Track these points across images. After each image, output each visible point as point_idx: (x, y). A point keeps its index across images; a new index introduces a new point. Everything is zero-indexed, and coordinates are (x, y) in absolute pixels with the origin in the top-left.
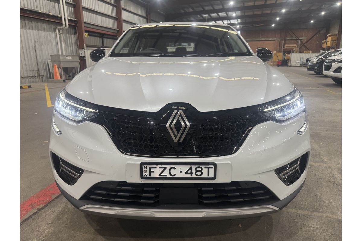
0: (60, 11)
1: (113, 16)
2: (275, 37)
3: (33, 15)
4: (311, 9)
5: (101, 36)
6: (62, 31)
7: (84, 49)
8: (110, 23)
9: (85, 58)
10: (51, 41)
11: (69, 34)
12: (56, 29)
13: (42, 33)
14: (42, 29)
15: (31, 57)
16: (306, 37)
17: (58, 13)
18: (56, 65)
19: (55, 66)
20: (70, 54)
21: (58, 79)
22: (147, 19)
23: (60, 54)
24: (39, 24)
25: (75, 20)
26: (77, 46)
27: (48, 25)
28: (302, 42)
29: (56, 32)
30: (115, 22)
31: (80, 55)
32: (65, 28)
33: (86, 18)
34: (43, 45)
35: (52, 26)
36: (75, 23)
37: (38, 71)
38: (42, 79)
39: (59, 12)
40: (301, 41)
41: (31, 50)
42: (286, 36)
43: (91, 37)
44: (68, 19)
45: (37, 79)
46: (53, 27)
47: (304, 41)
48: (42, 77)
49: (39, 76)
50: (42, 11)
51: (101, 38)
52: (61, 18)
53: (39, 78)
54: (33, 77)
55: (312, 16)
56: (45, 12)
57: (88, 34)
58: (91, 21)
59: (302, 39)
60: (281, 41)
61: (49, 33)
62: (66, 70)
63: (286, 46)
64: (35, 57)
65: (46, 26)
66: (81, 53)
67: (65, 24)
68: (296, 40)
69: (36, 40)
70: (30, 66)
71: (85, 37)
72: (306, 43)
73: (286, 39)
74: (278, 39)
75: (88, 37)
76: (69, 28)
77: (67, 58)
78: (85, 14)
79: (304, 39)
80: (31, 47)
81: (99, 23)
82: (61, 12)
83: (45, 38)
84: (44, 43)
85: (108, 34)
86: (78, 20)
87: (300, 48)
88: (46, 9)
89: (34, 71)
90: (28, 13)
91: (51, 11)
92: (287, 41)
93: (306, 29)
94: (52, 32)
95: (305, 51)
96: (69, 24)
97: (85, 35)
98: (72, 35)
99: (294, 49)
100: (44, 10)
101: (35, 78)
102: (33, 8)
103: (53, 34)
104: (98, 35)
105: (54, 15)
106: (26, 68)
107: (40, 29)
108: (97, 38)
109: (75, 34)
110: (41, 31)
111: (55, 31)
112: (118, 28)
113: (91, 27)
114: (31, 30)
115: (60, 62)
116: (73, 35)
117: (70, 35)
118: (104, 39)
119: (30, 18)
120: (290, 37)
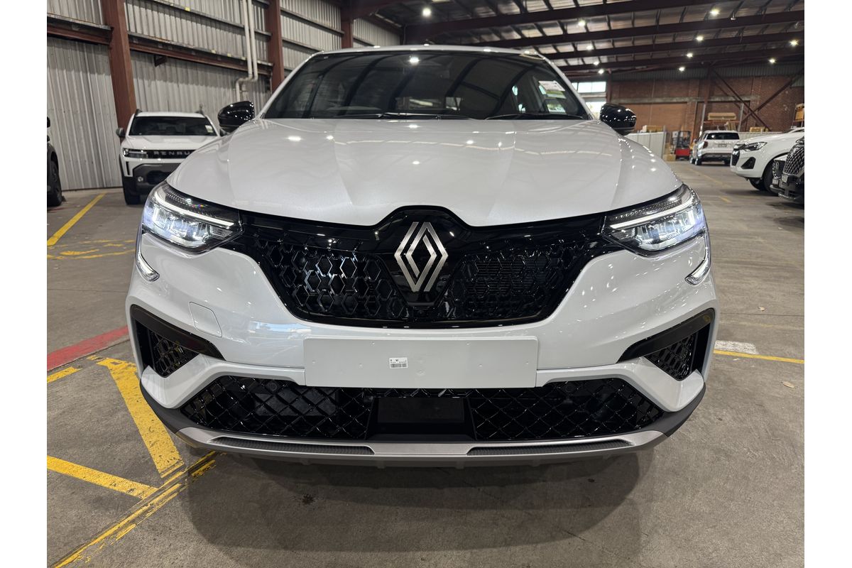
0: (245, 49)
2: (687, 96)
3: (201, 58)
6: (245, 86)
12: (235, 83)
13: (213, 90)
14: (212, 83)
17: (241, 53)
24: (208, 74)
27: (221, 75)
28: (748, 107)
32: (253, 80)
33: (288, 61)
34: (213, 112)
35: (229, 77)
36: (268, 71)
39: (243, 51)
40: (748, 104)
42: (711, 94)
44: (258, 64)
47: (754, 106)
50: (216, 50)
52: (246, 62)
55: (773, 48)
56: (220, 52)
59: (749, 101)
60: (701, 104)
61: (224, 90)
63: (711, 117)
67: (253, 73)
68: (735, 102)
69: (203, 104)
72: (759, 108)
73: (712, 100)
74: (694, 100)
76: (258, 79)
78: (286, 52)
79: (755, 99)
82: (246, 52)
83: (216, 99)
84: (214, 108)
86: (274, 65)
87: (745, 121)
88: (222, 47)
90: (194, 56)
91: (229, 51)
92: (714, 105)
93: (760, 76)
94: (229, 88)
96: (259, 74)
102: (201, 46)
103: (229, 93)
105: (235, 56)
107: (209, 83)
110: (211, 86)
111: (234, 87)
114: (196, 84)
117: (258, 94)
119: (194, 64)
120: (721, 96)
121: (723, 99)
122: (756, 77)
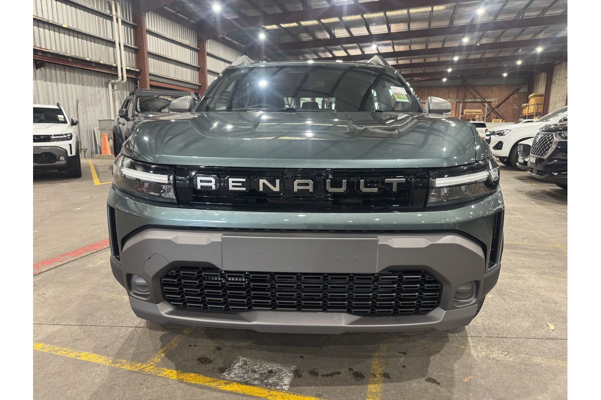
0: (116, 58)
1: (194, 65)
2: (449, 98)
3: (77, 64)
4: (500, 56)
6: (116, 86)
8: (188, 76)
10: (100, 101)
11: (126, 91)
12: (108, 84)
13: (88, 89)
14: (88, 83)
16: (497, 99)
17: (113, 61)
19: (105, 135)
21: (108, 154)
23: (113, 118)
24: (85, 76)
25: (137, 70)
28: (490, 106)
29: (108, 87)
30: (196, 73)
32: (122, 82)
33: (153, 68)
34: (88, 105)
35: (103, 79)
36: (136, 75)
37: (80, 143)
41: (71, 112)
42: (465, 97)
44: (126, 69)
47: (494, 105)
48: (85, 152)
49: (81, 150)
50: (91, 58)
52: (116, 68)
55: (505, 66)
56: (94, 60)
58: (159, 72)
59: (491, 102)
60: (459, 104)
61: (98, 88)
65: (95, 79)
67: (122, 76)
68: (482, 102)
69: (80, 99)
72: (498, 107)
73: (466, 101)
76: (127, 82)
78: (151, 62)
79: (494, 101)
80: (71, 109)
81: (172, 76)
82: (117, 60)
83: (92, 96)
84: (90, 103)
85: (185, 90)
86: (141, 71)
88: (95, 55)
90: (70, 62)
91: (102, 58)
92: (467, 104)
93: (497, 85)
94: (103, 87)
96: (127, 77)
99: (477, 117)
102: (77, 55)
103: (103, 91)
105: (107, 63)
107: (85, 83)
112: (199, 83)
113: (160, 80)
114: (73, 84)
119: (72, 69)
120: (472, 98)
121: (473, 100)
122: (494, 85)
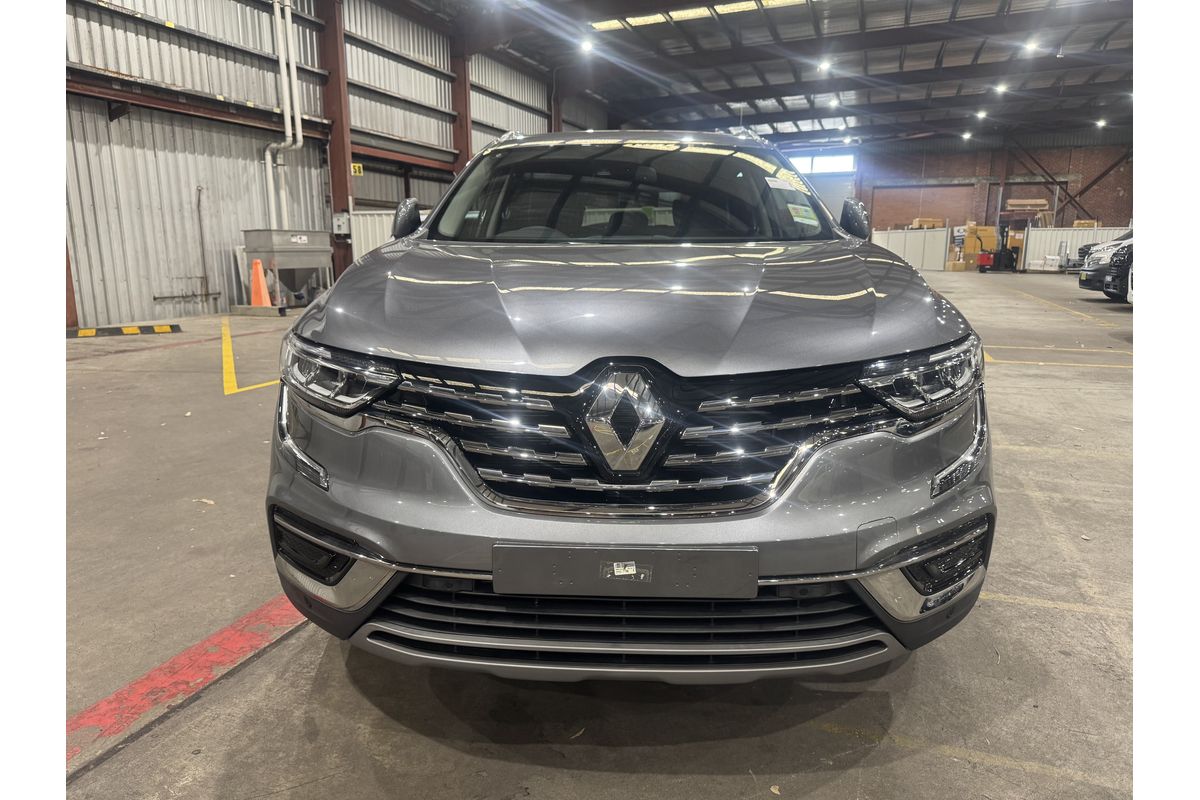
0: (280, 96)
1: (443, 109)
2: (974, 175)
3: (197, 108)
4: (1096, 81)
5: (403, 171)
6: (282, 156)
7: (347, 211)
8: (430, 133)
9: (349, 241)
10: (247, 188)
11: (303, 167)
12: (264, 151)
13: (222, 163)
14: (222, 150)
15: (184, 236)
16: (1081, 176)
17: (274, 101)
18: (259, 261)
19: (256, 264)
20: (304, 229)
21: (264, 305)
22: (548, 117)
23: (274, 226)
24: (215, 135)
25: (325, 121)
26: (328, 202)
27: (240, 139)
28: (1065, 191)
29: (264, 159)
30: (448, 127)
31: (336, 231)
32: (294, 147)
33: (358, 117)
34: (223, 199)
35: (254, 140)
36: (322, 133)
37: (205, 280)
38: (216, 305)
39: (278, 99)
40: (1064, 186)
41: (186, 214)
42: (1010, 172)
43: (372, 175)
44: (303, 120)
45: (200, 304)
46: (256, 143)
47: (1073, 189)
48: (215, 299)
49: (207, 295)
50: (226, 95)
51: (403, 179)
52: (281, 116)
53: (206, 300)
54: (187, 297)
55: (1102, 104)
56: (233, 99)
57: (361, 165)
58: (372, 126)
59: (1066, 183)
60: (995, 187)
61: (244, 162)
62: (289, 277)
63: (1012, 205)
64: (198, 237)
65: (236, 142)
66: (339, 226)
67: (294, 135)
68: (1046, 183)
69: (204, 186)
70: (182, 265)
71: (353, 174)
72: (1081, 193)
73: (1011, 181)
74: (985, 181)
75: (362, 174)
76: (303, 146)
77: (294, 240)
78: (355, 103)
79: (1075, 180)
80: (186, 206)
81: (398, 133)
82: (282, 99)
83: (229, 178)
84: (225, 193)
85: (425, 164)
86: (333, 122)
87: (1061, 211)
88: (237, 90)
89: (194, 280)
90: (184, 104)
91: (251, 97)
92: (1014, 188)
93: (1080, 147)
94: (253, 160)
95: (1076, 222)
96: (304, 136)
97: (352, 170)
98: (313, 170)
99: (1039, 215)
100: (230, 93)
101: (195, 302)
102: (198, 88)
103: (254, 167)
104: (394, 169)
105: (262, 107)
106: (169, 269)
107: (216, 151)
108: (389, 177)
109: (321, 167)
110: (220, 156)
111: (262, 158)
112: (455, 149)
113: (374, 142)
114: (190, 152)
115: (273, 252)
116: (316, 168)
117: (306, 169)
118: (411, 180)
119: (188, 119)
120: (1025, 175)
121: (1027, 180)
122: (1076, 147)
